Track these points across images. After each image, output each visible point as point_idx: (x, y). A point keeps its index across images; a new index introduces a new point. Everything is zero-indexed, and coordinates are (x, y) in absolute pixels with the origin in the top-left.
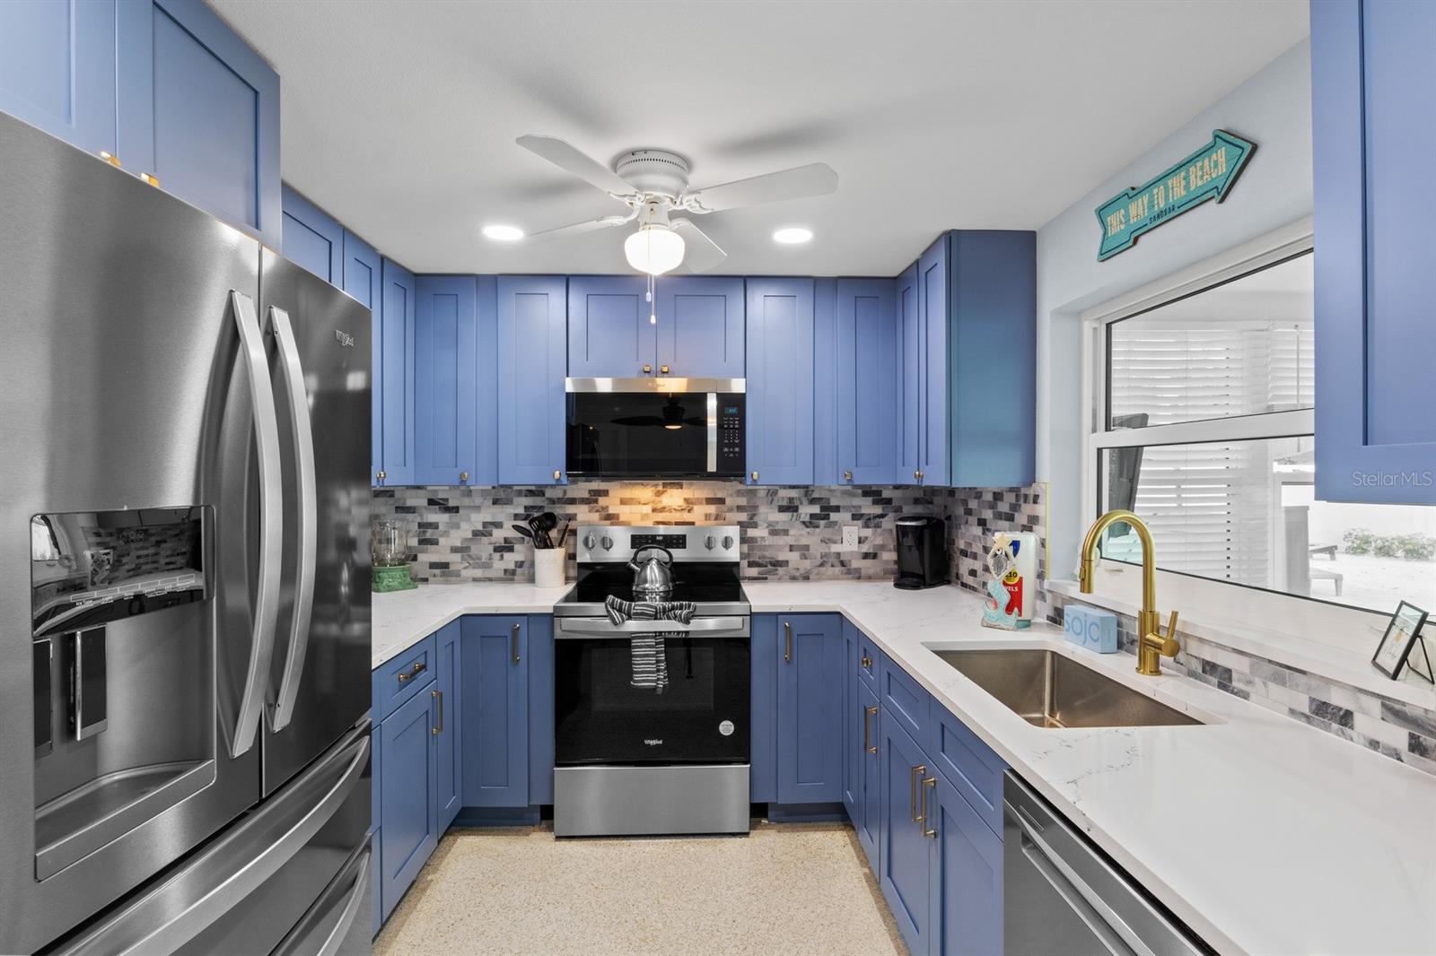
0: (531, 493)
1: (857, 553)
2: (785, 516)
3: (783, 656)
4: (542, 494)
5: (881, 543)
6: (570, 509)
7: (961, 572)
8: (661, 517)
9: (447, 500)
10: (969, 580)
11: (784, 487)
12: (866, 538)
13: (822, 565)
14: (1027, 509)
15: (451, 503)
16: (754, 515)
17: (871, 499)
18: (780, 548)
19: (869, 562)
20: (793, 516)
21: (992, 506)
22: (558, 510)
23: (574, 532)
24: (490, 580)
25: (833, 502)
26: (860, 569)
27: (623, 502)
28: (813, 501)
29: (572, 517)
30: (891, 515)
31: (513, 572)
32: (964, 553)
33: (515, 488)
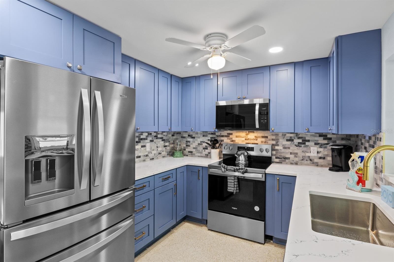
0: (212, 134)
1: (317, 156)
2: (289, 143)
4: (215, 134)
5: (327, 154)
6: (222, 138)
8: (247, 142)
9: (192, 135)
11: (288, 133)
12: (321, 152)
13: (302, 160)
14: (378, 143)
15: (193, 136)
16: (278, 142)
17: (322, 138)
18: (287, 153)
19: (322, 160)
20: (291, 143)
22: (219, 139)
23: (222, 145)
24: (202, 157)
25: (307, 139)
26: (318, 163)
27: (237, 137)
28: (299, 138)
29: (222, 141)
30: (331, 144)
31: (208, 155)
33: (208, 132)
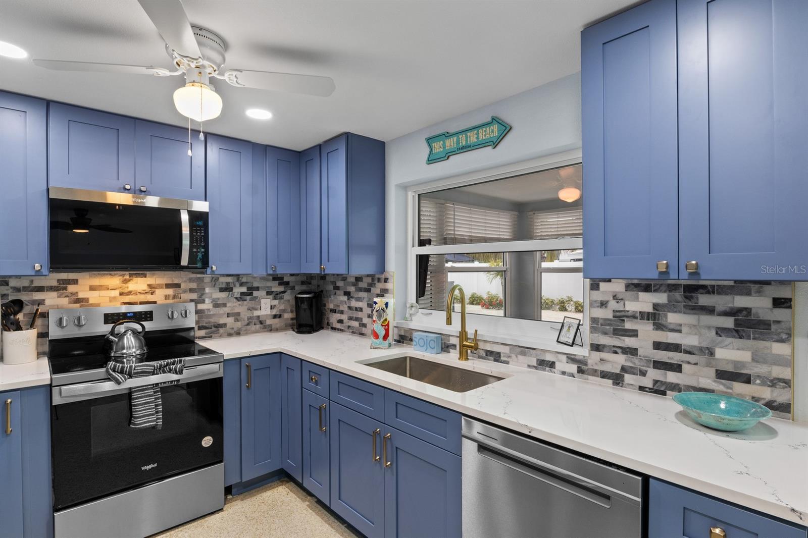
1: (270, 315)
2: (223, 295)
3: (245, 384)
4: (7, 284)
5: (283, 308)
6: (38, 296)
7: (331, 321)
8: (127, 299)
10: (338, 326)
11: (223, 275)
12: (275, 306)
13: (248, 324)
14: (380, 286)
16: (202, 295)
17: (277, 282)
18: (221, 316)
19: (277, 320)
20: (229, 294)
21: (354, 285)
22: (24, 297)
23: (45, 315)
25: (256, 285)
26: (271, 325)
27: (92, 288)
28: (242, 285)
29: (41, 303)
30: (289, 292)
32: (334, 311)
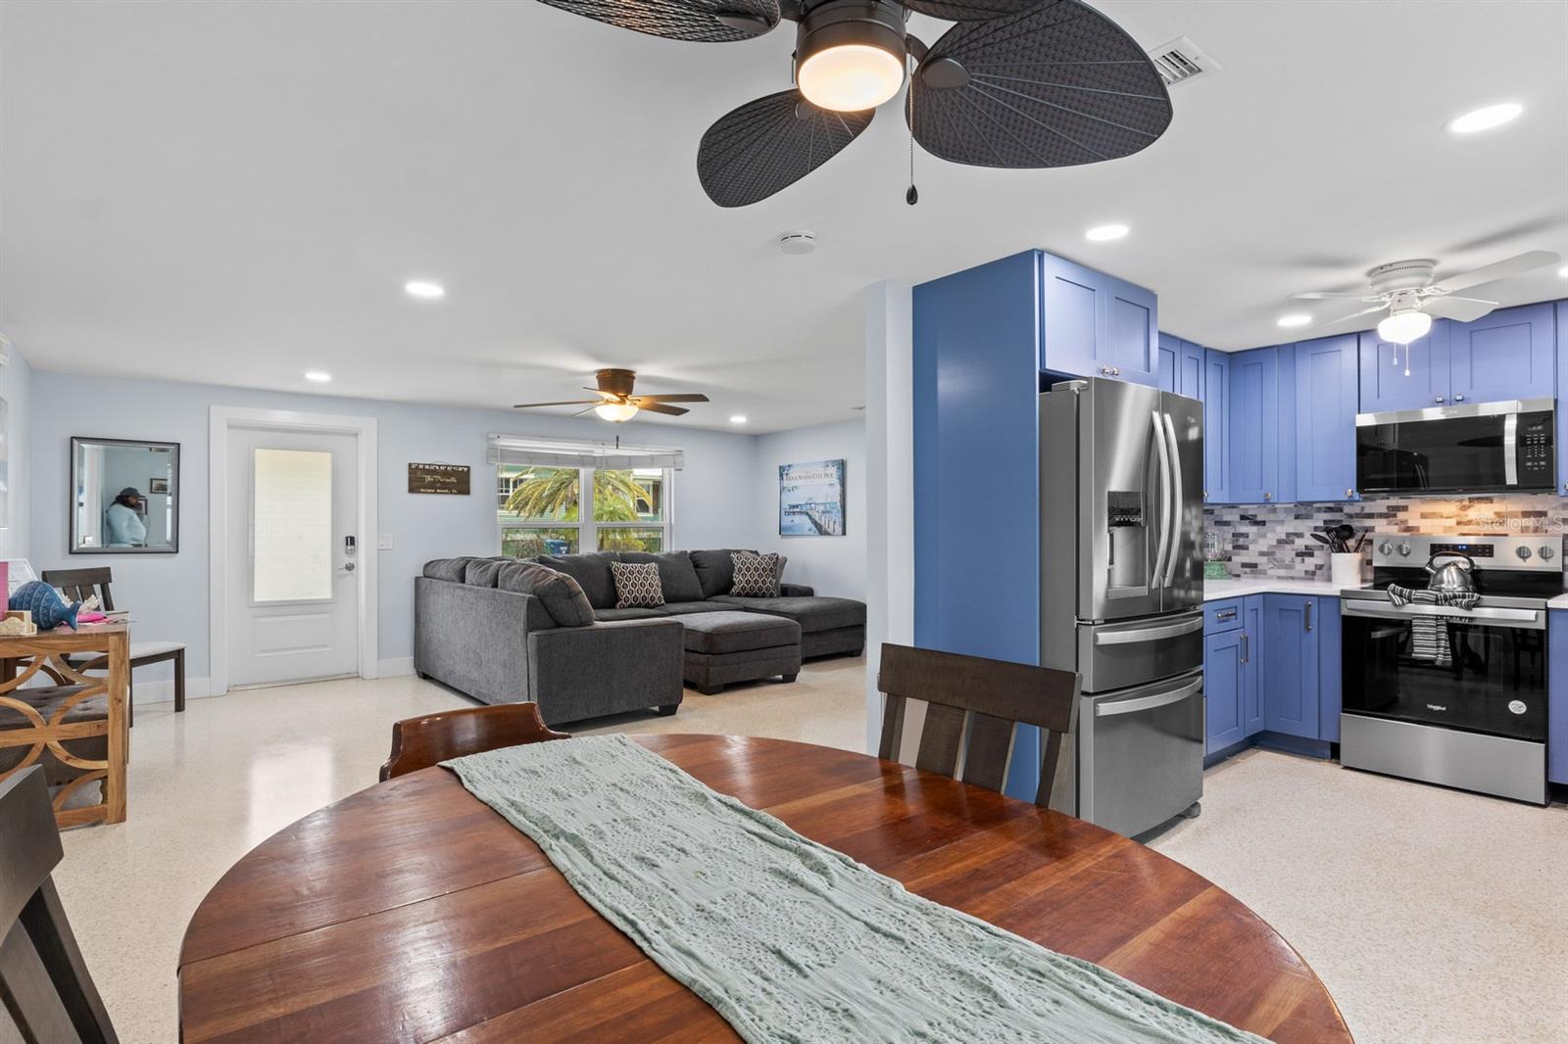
0: (1330, 510)
4: (1341, 510)
6: (1368, 523)
8: (1465, 529)
9: (1256, 516)
15: (1259, 519)
22: (1355, 524)
23: (1370, 542)
24: (1293, 578)
27: (1424, 516)
29: (1367, 530)
31: (1314, 573)
33: (1315, 505)
